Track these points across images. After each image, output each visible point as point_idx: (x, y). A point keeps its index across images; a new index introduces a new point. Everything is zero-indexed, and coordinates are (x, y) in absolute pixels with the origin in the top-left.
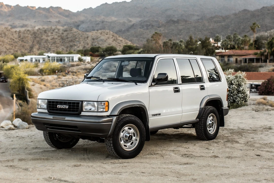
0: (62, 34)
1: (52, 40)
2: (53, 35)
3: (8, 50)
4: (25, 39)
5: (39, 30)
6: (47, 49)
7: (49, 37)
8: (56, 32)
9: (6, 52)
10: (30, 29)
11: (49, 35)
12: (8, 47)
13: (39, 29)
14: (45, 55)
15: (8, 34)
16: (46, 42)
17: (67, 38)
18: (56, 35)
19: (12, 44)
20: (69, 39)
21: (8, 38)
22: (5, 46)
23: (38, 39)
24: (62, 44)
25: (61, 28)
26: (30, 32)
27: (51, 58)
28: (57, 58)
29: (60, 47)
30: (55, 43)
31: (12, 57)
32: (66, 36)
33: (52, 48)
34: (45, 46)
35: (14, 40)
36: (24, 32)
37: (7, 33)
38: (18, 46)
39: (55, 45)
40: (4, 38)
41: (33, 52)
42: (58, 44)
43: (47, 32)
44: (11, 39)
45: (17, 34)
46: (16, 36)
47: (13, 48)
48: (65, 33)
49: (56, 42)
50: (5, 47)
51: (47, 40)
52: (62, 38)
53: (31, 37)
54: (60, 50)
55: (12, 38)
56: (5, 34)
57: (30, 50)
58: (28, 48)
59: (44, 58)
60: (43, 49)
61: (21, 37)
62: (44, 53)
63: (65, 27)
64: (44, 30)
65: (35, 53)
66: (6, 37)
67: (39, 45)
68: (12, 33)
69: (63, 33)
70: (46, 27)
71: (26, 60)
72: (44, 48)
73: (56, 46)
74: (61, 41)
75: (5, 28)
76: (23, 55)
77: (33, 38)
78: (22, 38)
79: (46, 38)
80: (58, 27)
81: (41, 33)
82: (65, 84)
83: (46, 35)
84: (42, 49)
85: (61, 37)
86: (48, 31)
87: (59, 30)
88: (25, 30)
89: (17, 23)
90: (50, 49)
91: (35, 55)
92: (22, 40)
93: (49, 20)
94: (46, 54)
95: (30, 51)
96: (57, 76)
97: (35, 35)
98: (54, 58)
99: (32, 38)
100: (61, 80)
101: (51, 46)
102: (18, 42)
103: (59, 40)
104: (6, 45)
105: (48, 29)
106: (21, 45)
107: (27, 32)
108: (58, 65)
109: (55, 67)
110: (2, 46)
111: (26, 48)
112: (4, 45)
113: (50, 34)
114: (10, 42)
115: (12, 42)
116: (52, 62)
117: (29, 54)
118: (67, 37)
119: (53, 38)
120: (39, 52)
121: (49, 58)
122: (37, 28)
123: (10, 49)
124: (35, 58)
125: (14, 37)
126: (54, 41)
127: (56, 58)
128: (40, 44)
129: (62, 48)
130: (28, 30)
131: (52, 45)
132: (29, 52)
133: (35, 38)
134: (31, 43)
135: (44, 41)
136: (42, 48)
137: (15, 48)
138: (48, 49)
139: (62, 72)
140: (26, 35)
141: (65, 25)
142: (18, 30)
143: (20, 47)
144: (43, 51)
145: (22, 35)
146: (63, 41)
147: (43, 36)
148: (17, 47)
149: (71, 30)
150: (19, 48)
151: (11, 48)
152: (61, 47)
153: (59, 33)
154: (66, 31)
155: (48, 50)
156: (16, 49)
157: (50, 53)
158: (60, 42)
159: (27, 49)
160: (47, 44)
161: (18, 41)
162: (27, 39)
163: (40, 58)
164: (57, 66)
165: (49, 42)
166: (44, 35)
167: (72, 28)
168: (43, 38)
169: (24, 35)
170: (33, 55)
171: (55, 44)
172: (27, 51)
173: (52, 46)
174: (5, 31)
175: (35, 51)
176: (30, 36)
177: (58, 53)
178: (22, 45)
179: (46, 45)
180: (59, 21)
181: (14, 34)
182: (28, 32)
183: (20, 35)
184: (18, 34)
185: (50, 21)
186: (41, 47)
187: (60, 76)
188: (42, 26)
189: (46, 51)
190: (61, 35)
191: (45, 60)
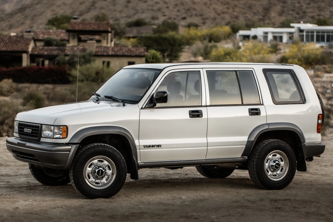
3: (219, 14)
6: (298, 14)
9: (215, 19)
12: (220, 8)
14: (293, 27)
19: (228, 3)
22: (215, 6)
24: (330, 2)
27: (305, 34)
28: (318, 34)
29: (325, 10)
31: (227, 29)
33: (310, 10)
34: (294, 7)
38: (240, 7)
39: (316, 5)
41: (269, 19)
42: (323, 2)
47: (230, 11)
50: (214, 9)
54: (326, 14)
57: (263, 14)
58: (260, 10)
59: (290, 33)
60: (291, 12)
62: (293, 23)
65: (273, 20)
67: (282, 4)
71: (255, 37)
72: (293, 10)
73: (318, 7)
76: (248, 27)
82: (328, 89)
84: (289, 14)
90: (305, 12)
91: (274, 26)
94: (296, 25)
95: (264, 16)
96: (314, 72)
98: (312, 34)
100: (320, 82)
101: (308, 6)
104: (216, 4)
106: (245, 4)
108: (317, 49)
109: (310, 52)
110: (209, 8)
111: (255, 11)
112: (211, 5)
116: (308, 40)
117: (262, 23)
120: (283, 19)
121: (301, 34)
123: (223, 13)
124: (273, 33)
127: (315, 34)
128: (284, 3)
129: (331, 11)
131: (309, 4)
132: (260, 20)
136: (289, 11)
137: (234, 11)
138: (301, 13)
139: (325, 64)
143: (243, 8)
144: (289, 17)
148: (237, 9)
150: (242, 10)
151: (226, 10)
152: (328, 9)
155: (301, 15)
156: (235, 14)
157: (304, 23)
159: (258, 12)
160: (299, 3)
163: (282, 33)
164: (315, 52)
170: (268, 25)
172: (257, 17)
173: (310, 8)
175: (274, 18)
177: (320, 23)
178: (247, 5)
179: (297, 5)
186: (286, 9)
187: (319, 73)
189: (296, 18)
191: (293, 36)
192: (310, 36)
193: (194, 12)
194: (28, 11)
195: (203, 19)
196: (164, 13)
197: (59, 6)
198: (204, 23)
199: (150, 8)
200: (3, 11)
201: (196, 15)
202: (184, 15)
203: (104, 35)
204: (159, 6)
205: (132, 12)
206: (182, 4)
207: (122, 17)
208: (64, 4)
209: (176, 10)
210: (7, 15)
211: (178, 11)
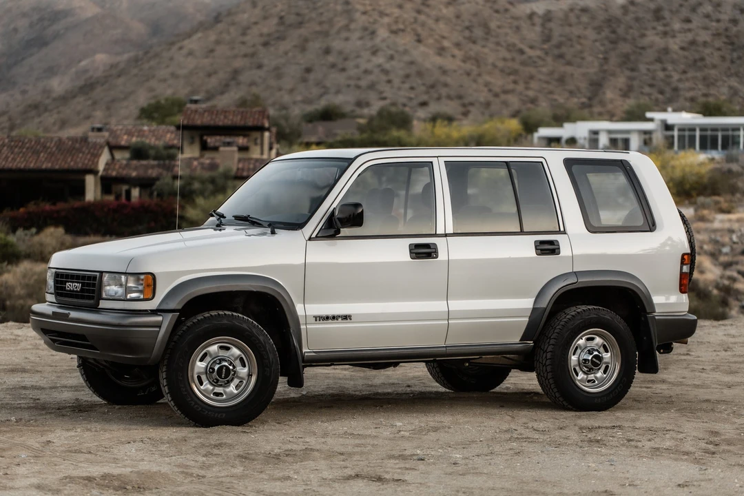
0: (730, 25)
1: (686, 53)
2: (690, 30)
3: (496, 95)
4: (572, 46)
5: (632, 8)
6: (661, 92)
7: (674, 36)
8: (707, 16)
9: (488, 104)
11: (673, 31)
12: (498, 82)
14: (651, 120)
15: (499, 27)
16: (659, 60)
18: (706, 28)
19: (515, 72)
21: (498, 44)
22: (488, 78)
23: (625, 48)
24: (729, 69)
26: (593, 18)
27: (676, 133)
28: (704, 133)
29: (719, 83)
30: (698, 63)
31: (514, 125)
33: (687, 85)
34: (654, 78)
35: (522, 52)
36: (566, 16)
37: (493, 25)
38: (540, 80)
39: (699, 74)
40: (484, 46)
41: (602, 103)
42: (714, 66)
43: (666, 14)
44: (510, 47)
45: (538, 29)
46: (533, 34)
47: (520, 87)
49: (702, 59)
50: (487, 84)
51: (666, 51)
52: (732, 44)
53: (596, 41)
54: (721, 93)
55: (514, 45)
56: (485, 26)
57: (588, 94)
58: (583, 85)
59: (646, 132)
60: (647, 90)
61: (555, 41)
62: (651, 110)
64: (652, 6)
65: (610, 107)
66: (493, 39)
67: (628, 73)
68: (516, 23)
69: (734, 22)
71: (572, 140)
72: (651, 86)
73: (705, 79)
74: (728, 57)
76: (558, 121)
77: (603, 45)
78: (559, 46)
79: (659, 41)
81: (637, 19)
82: (723, 245)
83: (660, 28)
84: (642, 93)
85: (727, 37)
86: (671, 11)
87: (718, 5)
88: (572, 10)
90: (676, 90)
91: (611, 117)
92: (556, 52)
94: (658, 116)
95: (590, 99)
96: (696, 210)
97: (614, 32)
98: (692, 133)
99: (598, 44)
100: (706, 230)
101: (683, 77)
102: (541, 63)
103: (719, 49)
104: (490, 73)
106: (551, 73)
107: (578, 17)
108: (701, 164)
109: (687, 169)
110: (475, 81)
111: (572, 87)
112: (479, 75)
113: (677, 26)
114: (505, 59)
115: (513, 60)
116: (682, 147)
117: (586, 112)
119: (693, 43)
120: (631, 102)
121: (669, 133)
123: (506, 92)
124: (610, 132)
125: (523, 39)
126: (697, 56)
127: (698, 133)
128: (632, 70)
129: (731, 88)
130: (585, 10)
131: (684, 72)
132: (583, 106)
133: (613, 42)
134: (596, 64)
135: (650, 55)
136: (642, 87)
137: (527, 88)
138: (667, 89)
139: (719, 195)
140: (576, 31)
142: (540, 7)
143: (547, 82)
144: (644, 100)
145: (557, 30)
146: (735, 55)
147: (650, 33)
148: (533, 84)
150: (545, 86)
151: (511, 86)
152: (725, 82)
153: (718, 21)
155: (668, 95)
156: (531, 93)
157: (675, 110)
158: (723, 58)
159: (578, 89)
160: (664, 69)
161: (539, 57)
162: (579, 47)
163: (628, 132)
164: (696, 169)
165: (673, 62)
166: (654, 28)
168: (645, 42)
169: (567, 29)
170: (600, 117)
171: (700, 69)
172: (575, 100)
173: (687, 80)
174: (487, 12)
175: (612, 101)
176: (591, 34)
177: (708, 111)
178: (556, 76)
179: (661, 74)
181: (525, 25)
182: (585, 19)
183: (551, 30)
184: (543, 25)
186: (636, 83)
187: (705, 212)
189: (657, 100)
190: (726, 30)
191: (650, 139)
192: (687, 138)
193: (444, 91)
194: (98, 92)
195: (464, 105)
196: (381, 93)
197: (164, 80)
198: (466, 114)
199: (352, 83)
200: (47, 92)
201: (449, 97)
202: (424, 98)
203: (256, 134)
204: (371, 78)
205: (315, 91)
206: (420, 74)
207: (295, 103)
208: (174, 76)
209: (407, 86)
210: (54, 100)
211: (412, 88)
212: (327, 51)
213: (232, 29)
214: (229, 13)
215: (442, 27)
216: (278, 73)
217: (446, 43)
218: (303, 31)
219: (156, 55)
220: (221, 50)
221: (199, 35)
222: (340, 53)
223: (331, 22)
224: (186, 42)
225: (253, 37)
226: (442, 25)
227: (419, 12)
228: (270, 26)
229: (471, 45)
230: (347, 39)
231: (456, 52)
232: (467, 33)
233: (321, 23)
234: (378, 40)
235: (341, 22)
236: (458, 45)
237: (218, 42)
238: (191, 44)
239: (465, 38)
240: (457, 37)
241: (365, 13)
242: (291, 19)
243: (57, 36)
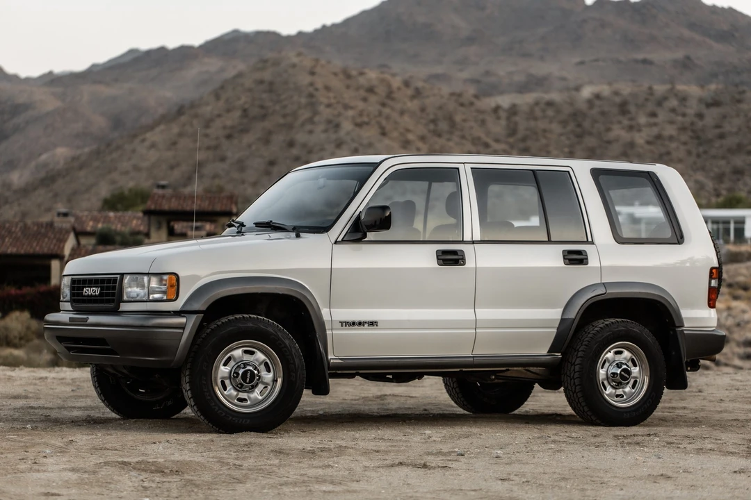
0: (695, 120)
1: (652, 147)
2: (655, 124)
4: (537, 140)
5: (597, 102)
7: (639, 131)
8: (673, 110)
10: (555, 96)
11: (639, 125)
13: (598, 96)
15: (464, 121)
17: (722, 136)
18: (672, 122)
20: (731, 141)
21: (463, 137)
23: (591, 142)
24: (695, 163)
25: (694, 90)
26: (558, 111)
32: (718, 127)
35: (487, 146)
36: (532, 111)
37: (458, 118)
40: (449, 140)
43: (632, 108)
44: (476, 141)
45: (503, 122)
46: (498, 128)
48: (712, 115)
49: (668, 153)
51: (632, 145)
52: (698, 138)
53: (561, 135)
55: (479, 138)
56: (450, 119)
61: (520, 135)
63: (713, 87)
64: (618, 100)
66: (458, 133)
68: (481, 117)
69: (700, 116)
70: (626, 89)
74: (694, 151)
75: (452, 94)
77: (569, 139)
78: (524, 139)
79: (625, 136)
80: (680, 87)
81: (603, 113)
83: (626, 122)
85: (693, 131)
86: (636, 105)
87: (683, 99)
88: (537, 104)
89: (505, 69)
92: (522, 145)
93: (640, 56)
97: (579, 125)
99: (563, 138)
103: (685, 143)
105: (634, 95)
107: (544, 111)
113: (643, 120)
118: (717, 131)
119: (659, 137)
122: (587, 92)
125: (488, 133)
126: (663, 150)
130: (550, 104)
133: (580, 136)
135: (616, 149)
140: (542, 125)
141: (714, 76)
142: (505, 101)
145: (522, 124)
146: (701, 149)
147: (615, 127)
149: (739, 101)
152: (691, 176)
153: (684, 115)
154: (715, 103)
158: (689, 153)
161: (505, 151)
162: (544, 141)
166: (620, 122)
167: (744, 92)
168: (611, 135)
169: (532, 123)
174: (452, 106)
176: (556, 128)
180: (688, 58)
181: (490, 119)
182: (550, 113)
183: (516, 124)
184: (508, 119)
185: (645, 61)
188: (610, 84)
190: (692, 124)
194: (59, 185)
197: (126, 173)
200: (7, 186)
208: (137, 168)
210: (16, 192)
212: (291, 144)
213: (195, 122)
214: (193, 105)
215: (407, 121)
216: (241, 165)
217: (410, 137)
218: (267, 124)
219: (118, 148)
220: (184, 143)
221: (162, 127)
222: (304, 145)
223: (295, 115)
224: (148, 135)
225: (216, 130)
226: (406, 118)
227: (383, 105)
228: (233, 118)
229: (436, 139)
230: (311, 132)
231: (420, 144)
232: (432, 127)
233: (284, 116)
234: (342, 133)
235: (305, 114)
236: (423, 138)
237: (181, 135)
238: (153, 136)
239: (430, 131)
240: (421, 130)
241: (329, 106)
242: (255, 111)
243: (17, 129)
